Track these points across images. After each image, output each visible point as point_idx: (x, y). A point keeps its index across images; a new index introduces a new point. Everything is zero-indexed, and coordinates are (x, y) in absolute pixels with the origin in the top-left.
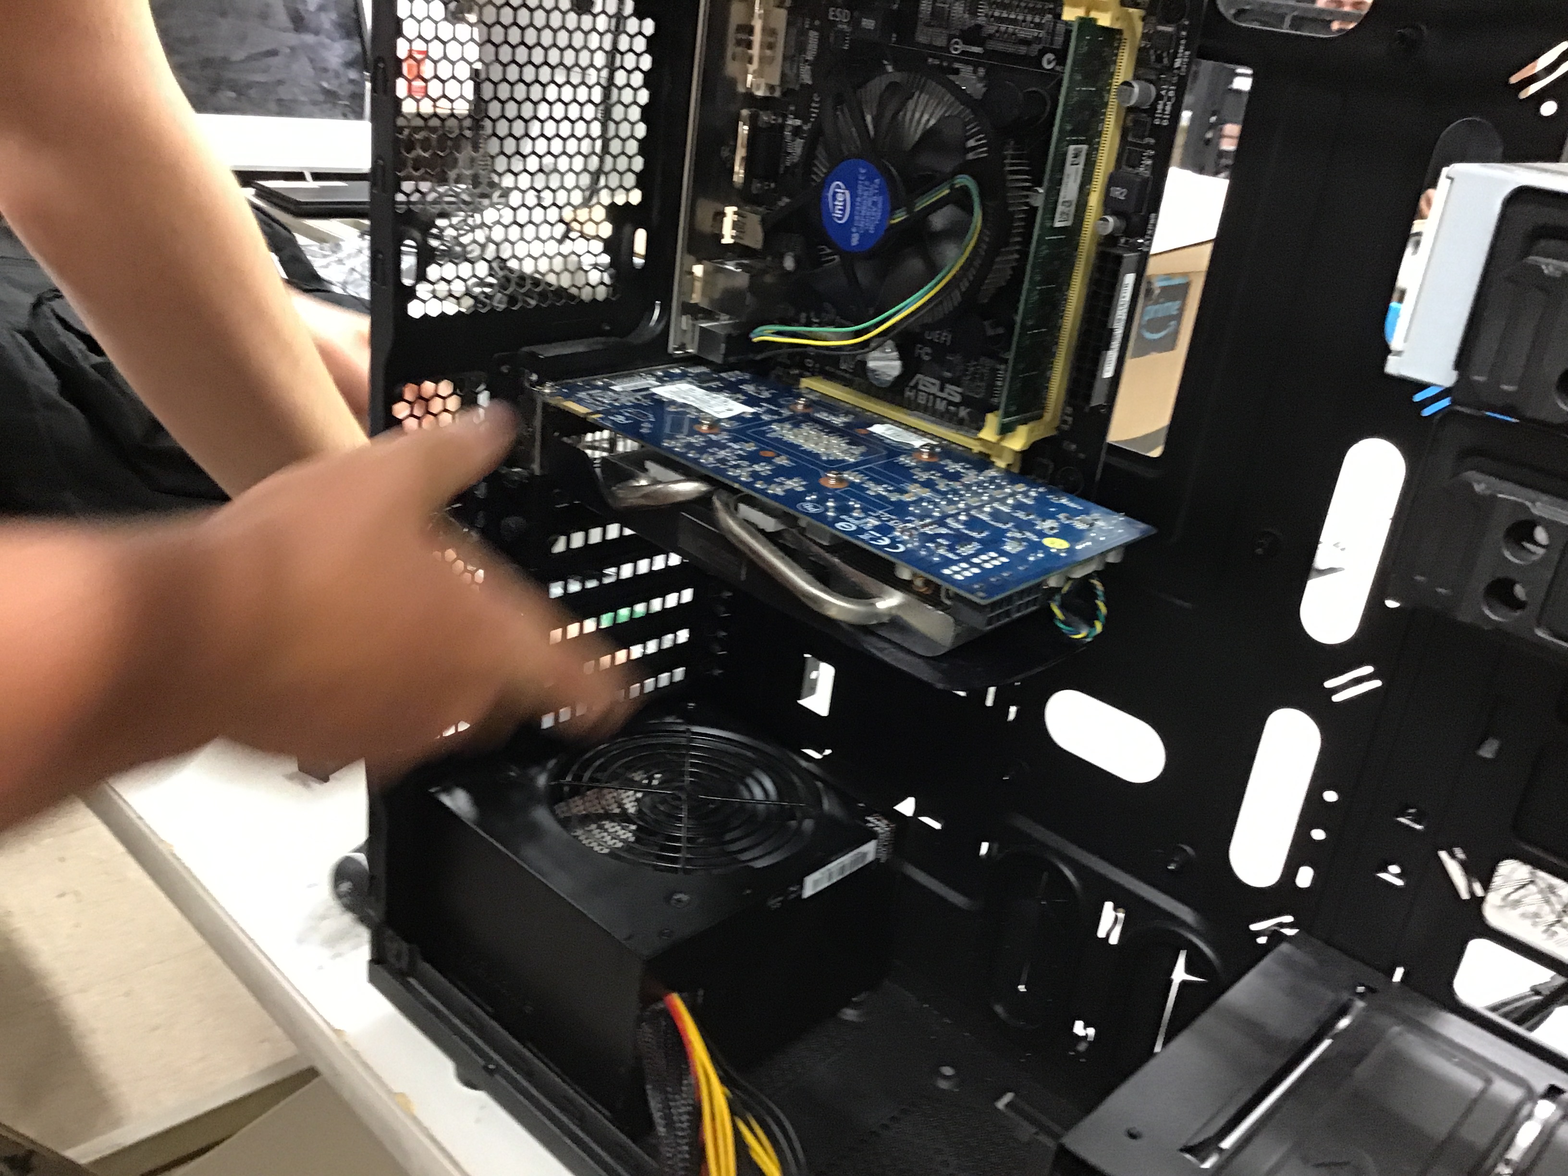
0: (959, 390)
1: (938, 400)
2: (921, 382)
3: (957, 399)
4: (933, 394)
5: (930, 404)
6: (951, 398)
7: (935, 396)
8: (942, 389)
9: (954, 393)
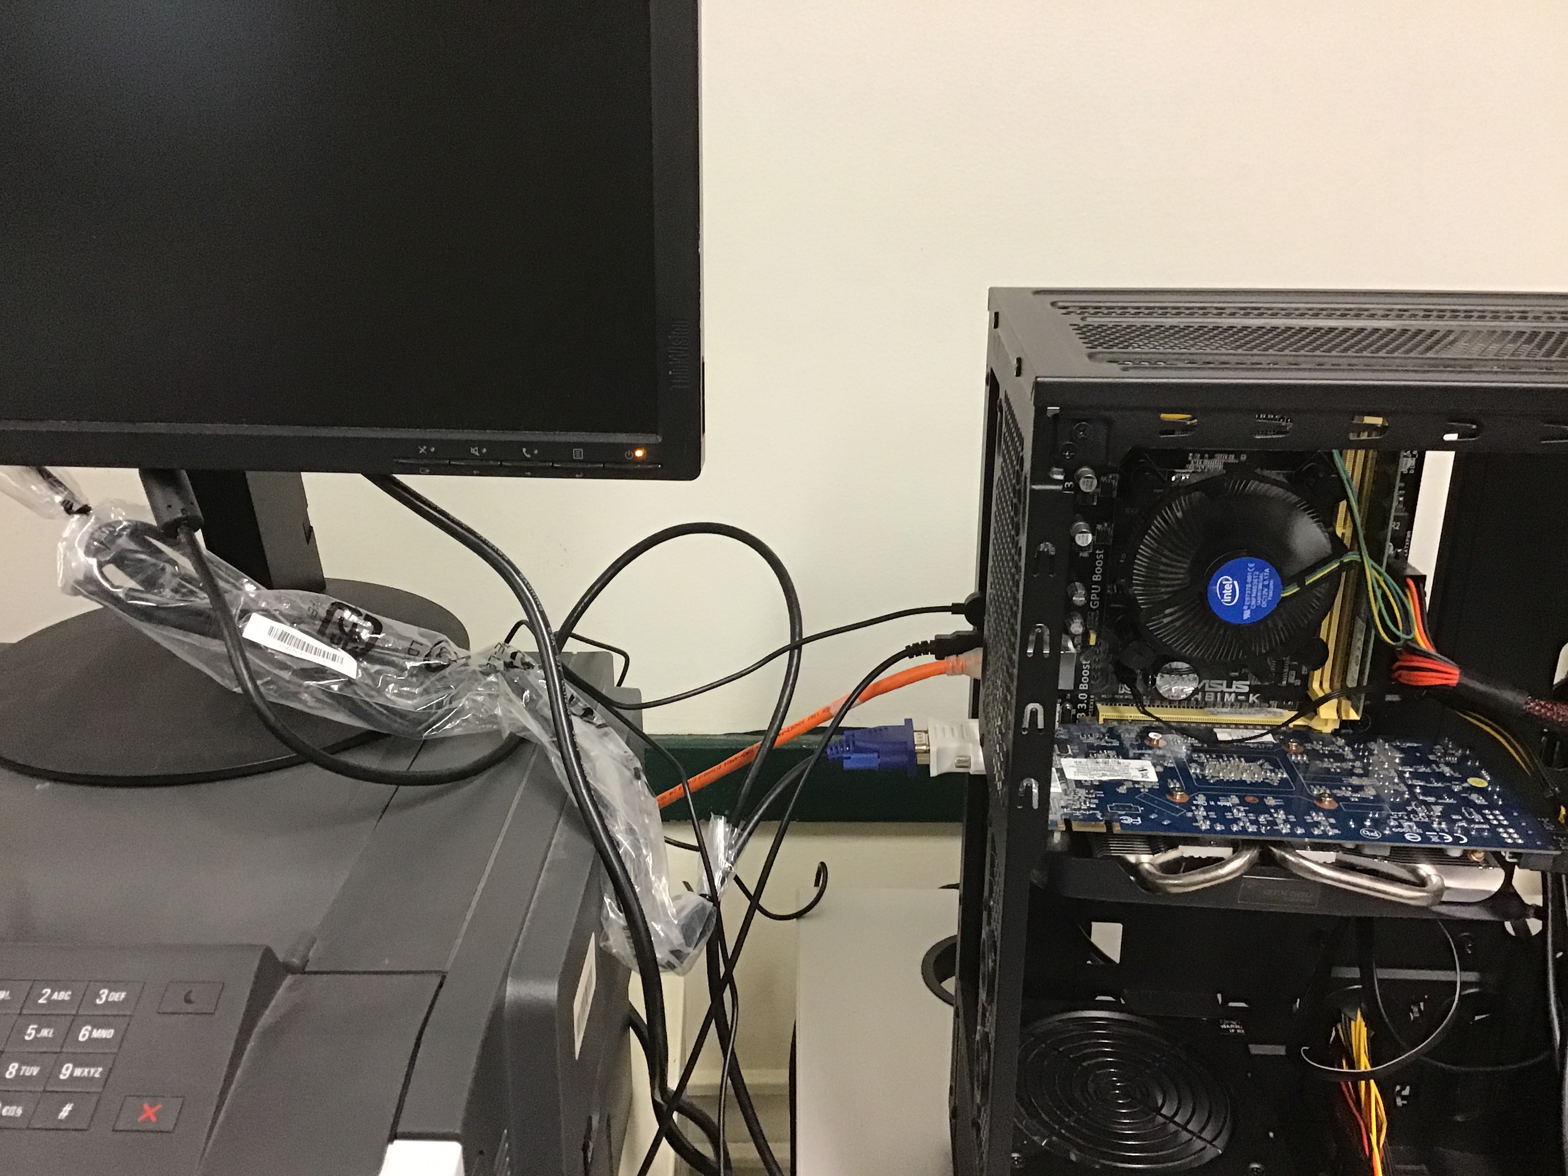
0: (1248, 683)
1: (1227, 695)
2: (1207, 685)
3: (1247, 689)
4: (1222, 692)
5: (1219, 699)
6: (1237, 690)
7: (1223, 693)
8: (1229, 686)
9: (1242, 687)
